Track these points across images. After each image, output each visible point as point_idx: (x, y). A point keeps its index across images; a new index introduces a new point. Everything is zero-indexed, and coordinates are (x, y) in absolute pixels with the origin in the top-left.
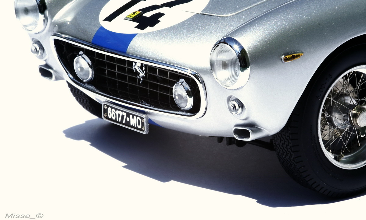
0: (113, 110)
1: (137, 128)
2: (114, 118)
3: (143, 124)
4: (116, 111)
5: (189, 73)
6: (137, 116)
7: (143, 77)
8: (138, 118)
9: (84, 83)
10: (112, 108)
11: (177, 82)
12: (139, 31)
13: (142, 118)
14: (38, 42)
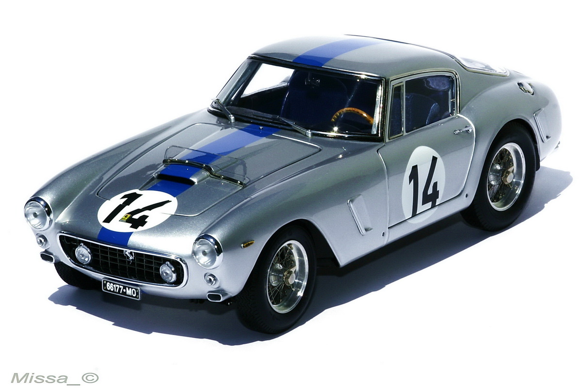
0: (112, 284)
1: (132, 296)
2: (112, 290)
3: (137, 294)
4: (114, 285)
5: (173, 257)
6: (132, 288)
7: (132, 260)
8: (133, 290)
9: (84, 265)
10: (110, 283)
11: (163, 264)
12: (133, 230)
13: (136, 289)
14: (43, 237)
